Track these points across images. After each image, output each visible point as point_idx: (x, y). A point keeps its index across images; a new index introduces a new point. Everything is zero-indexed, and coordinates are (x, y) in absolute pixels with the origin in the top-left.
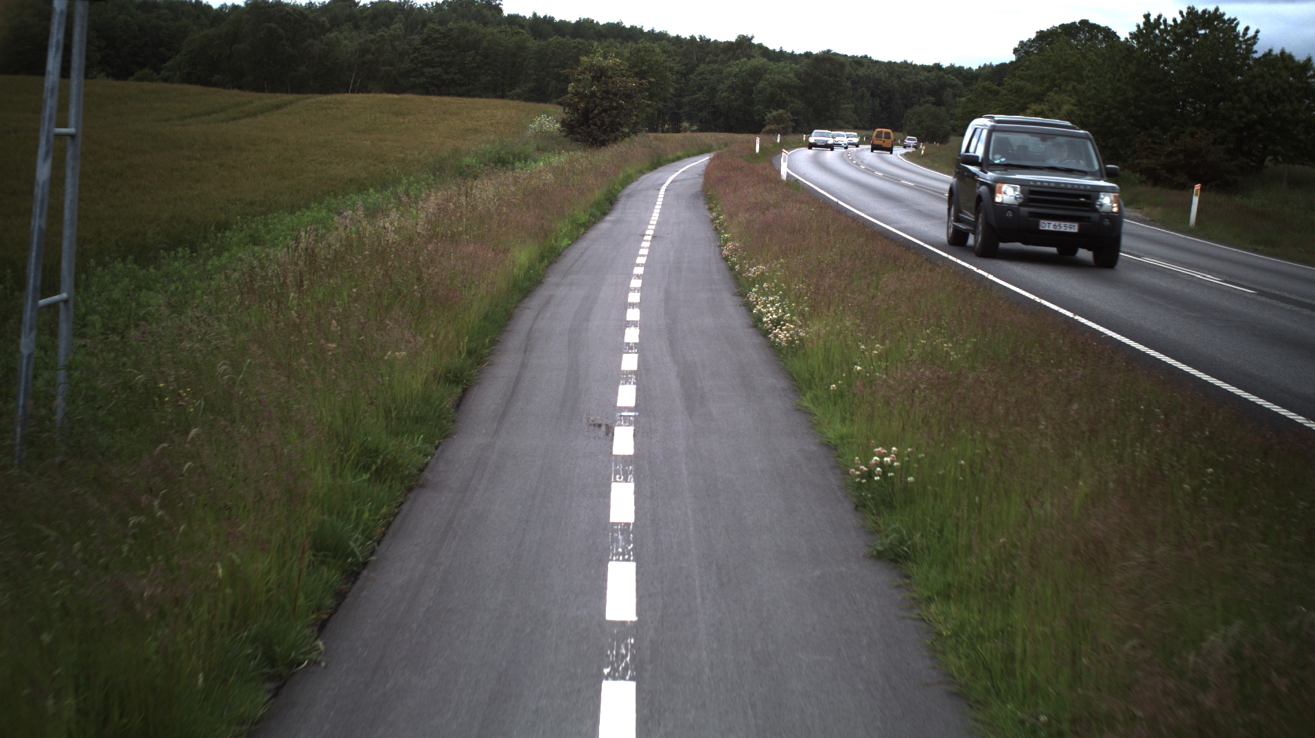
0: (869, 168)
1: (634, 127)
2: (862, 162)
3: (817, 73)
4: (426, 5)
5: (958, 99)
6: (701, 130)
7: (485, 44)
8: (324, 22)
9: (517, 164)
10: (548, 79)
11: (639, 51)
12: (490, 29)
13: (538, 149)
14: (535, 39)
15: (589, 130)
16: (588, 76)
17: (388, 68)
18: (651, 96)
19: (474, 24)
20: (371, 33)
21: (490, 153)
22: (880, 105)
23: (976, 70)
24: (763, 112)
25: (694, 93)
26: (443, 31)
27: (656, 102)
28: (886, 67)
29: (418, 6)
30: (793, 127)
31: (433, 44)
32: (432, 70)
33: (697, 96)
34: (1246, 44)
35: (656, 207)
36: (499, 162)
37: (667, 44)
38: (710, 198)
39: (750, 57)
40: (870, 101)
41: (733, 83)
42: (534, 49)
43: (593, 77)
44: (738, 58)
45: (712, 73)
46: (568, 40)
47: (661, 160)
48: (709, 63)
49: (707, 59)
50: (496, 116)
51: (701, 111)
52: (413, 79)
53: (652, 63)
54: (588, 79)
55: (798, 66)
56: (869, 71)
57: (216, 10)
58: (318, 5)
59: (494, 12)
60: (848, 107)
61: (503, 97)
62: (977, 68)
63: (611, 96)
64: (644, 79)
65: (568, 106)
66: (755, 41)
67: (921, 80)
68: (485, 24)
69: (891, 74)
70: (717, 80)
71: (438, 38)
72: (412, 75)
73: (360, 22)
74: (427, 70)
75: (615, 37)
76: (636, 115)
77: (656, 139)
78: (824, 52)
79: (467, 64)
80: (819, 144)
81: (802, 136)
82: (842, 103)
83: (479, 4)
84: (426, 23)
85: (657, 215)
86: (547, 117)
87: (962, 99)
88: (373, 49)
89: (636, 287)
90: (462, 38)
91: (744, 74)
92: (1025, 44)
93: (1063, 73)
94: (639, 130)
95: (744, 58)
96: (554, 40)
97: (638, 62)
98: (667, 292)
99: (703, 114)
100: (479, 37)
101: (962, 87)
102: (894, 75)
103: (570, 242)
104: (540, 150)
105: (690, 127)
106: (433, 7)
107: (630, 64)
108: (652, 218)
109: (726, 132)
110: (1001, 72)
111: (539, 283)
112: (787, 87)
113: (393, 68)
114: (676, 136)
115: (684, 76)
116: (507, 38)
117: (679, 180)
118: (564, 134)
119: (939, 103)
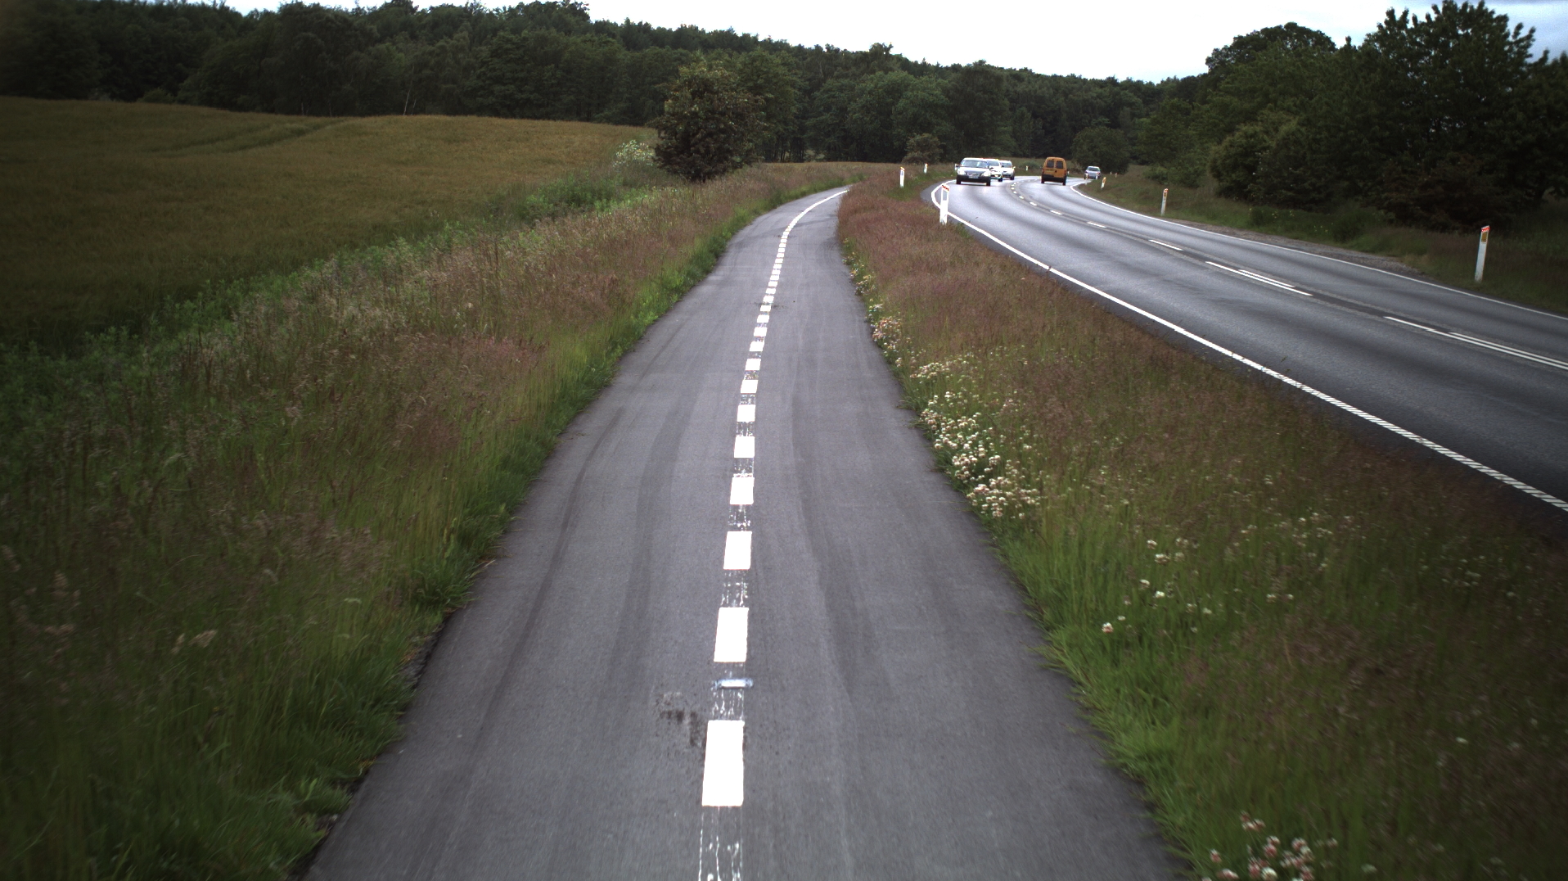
0: (1041, 205)
1: (747, 155)
2: (1031, 197)
3: (969, 89)
4: (497, 10)
5: (1137, 120)
6: (828, 159)
7: (567, 56)
8: (371, 30)
9: (598, 204)
10: (643, 98)
11: (754, 60)
12: (573, 38)
13: (625, 184)
14: (629, 50)
15: (690, 159)
16: (687, 93)
17: (450, 86)
18: (768, 118)
19: (553, 32)
20: (429, 44)
21: (563, 189)
22: (1043, 128)
23: (1158, 85)
24: (904, 137)
25: (820, 114)
26: (516, 41)
27: (775, 123)
28: (1050, 82)
29: (488, 12)
30: (941, 155)
31: (504, 56)
32: (503, 88)
33: (824, 117)
34: (1517, 46)
35: (777, 261)
36: (573, 201)
37: (787, 54)
38: (849, 248)
39: (887, 70)
40: (1031, 123)
41: (867, 101)
42: (625, 62)
43: (694, 94)
44: (873, 72)
45: (841, 89)
46: (666, 51)
47: (782, 197)
48: (838, 77)
49: (836, 73)
50: (573, 143)
51: (829, 136)
52: (480, 100)
53: (770, 75)
54: (686, 97)
55: (946, 81)
56: (1030, 87)
57: (246, 17)
58: (367, 11)
59: (579, 18)
60: (1005, 129)
61: (588, 119)
62: (1159, 82)
63: (717, 116)
64: (760, 94)
65: (664, 129)
66: (893, 52)
67: (1092, 97)
68: (568, 33)
69: (1056, 90)
70: (848, 98)
71: (510, 49)
72: (479, 94)
73: (418, 32)
74: (497, 88)
75: (724, 47)
76: (750, 141)
77: (776, 171)
78: (975, 64)
79: (546, 80)
80: (971, 176)
81: (950, 166)
82: (999, 126)
83: (561, 9)
84: (495, 32)
85: (779, 272)
86: (638, 143)
87: (1142, 120)
88: (433, 62)
89: (749, 394)
90: (539, 48)
91: (880, 90)
92: (1221, 53)
93: (1279, 86)
94: (752, 158)
95: (879, 73)
96: (651, 51)
97: (753, 75)
98: (796, 403)
99: (831, 140)
100: (559, 48)
101: (1142, 105)
102: (1060, 91)
103: (656, 317)
104: (627, 185)
105: (815, 156)
106: (505, 12)
107: (742, 77)
108: (772, 278)
109: (859, 160)
110: (1187, 87)
111: (606, 386)
112: (931, 106)
113: (455, 86)
114: (800, 167)
115: (807, 93)
116: (593, 48)
117: (805, 223)
118: (659, 164)
119: (1114, 124)
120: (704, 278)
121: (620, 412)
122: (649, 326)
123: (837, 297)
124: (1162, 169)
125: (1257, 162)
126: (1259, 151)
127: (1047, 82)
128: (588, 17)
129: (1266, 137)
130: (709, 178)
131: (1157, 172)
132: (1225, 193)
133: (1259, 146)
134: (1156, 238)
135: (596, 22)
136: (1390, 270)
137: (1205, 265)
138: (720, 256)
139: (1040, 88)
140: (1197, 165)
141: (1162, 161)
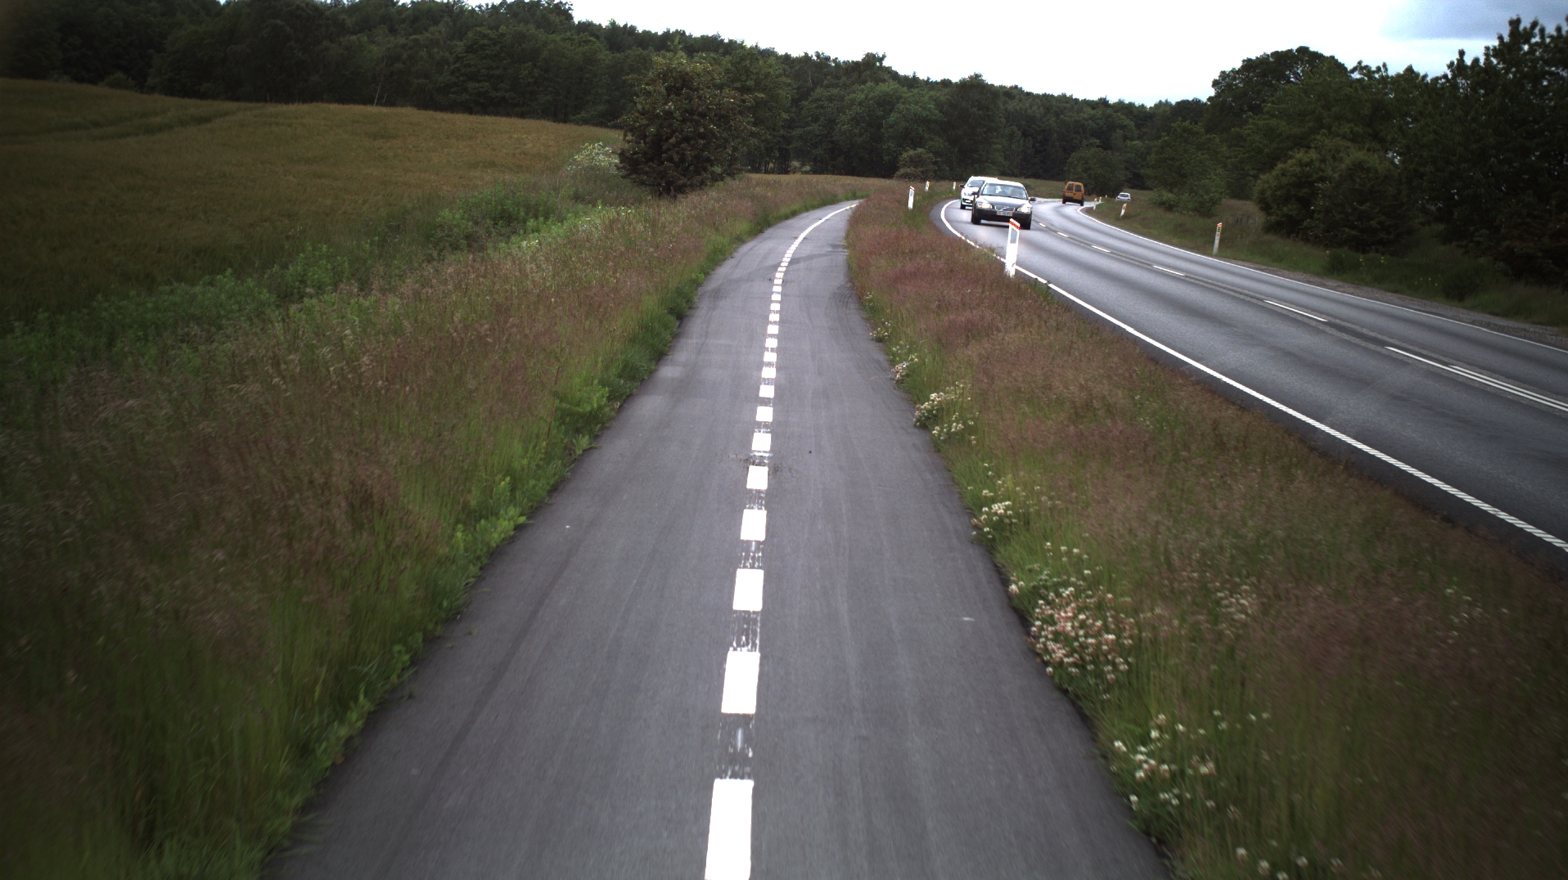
1: (730, 166)
3: (963, 104)
4: (480, 7)
5: (1129, 143)
6: (815, 172)
7: (545, 54)
8: (344, 20)
10: (623, 101)
12: (554, 38)
14: (611, 51)
15: (661, 168)
16: (662, 88)
17: (422, 81)
18: (755, 124)
19: (533, 29)
20: (405, 38)
22: (1034, 146)
23: (1151, 108)
24: (896, 152)
25: (808, 124)
26: (493, 36)
27: (763, 130)
28: (1041, 101)
29: (470, 8)
30: (935, 171)
31: (480, 52)
32: (477, 85)
33: (812, 128)
37: (775, 62)
39: (878, 81)
40: (1021, 142)
41: (857, 114)
42: (607, 62)
43: (668, 89)
44: (864, 83)
45: (830, 99)
48: (827, 86)
49: (826, 82)
51: (816, 147)
52: (453, 97)
53: (761, 77)
54: (660, 93)
55: (940, 96)
56: (1021, 105)
57: (223, 6)
58: (346, 3)
59: (563, 18)
61: (565, 121)
62: (1153, 105)
63: (696, 117)
64: (748, 94)
65: (631, 130)
66: (886, 63)
67: (1084, 119)
68: (549, 32)
69: (1048, 109)
70: (837, 108)
71: (486, 45)
72: (452, 90)
73: (396, 26)
74: (471, 85)
76: (734, 148)
77: (761, 183)
78: (971, 77)
79: (523, 78)
81: (947, 184)
82: (994, 143)
83: (545, 8)
84: (474, 26)
86: (602, 147)
87: (1134, 142)
88: (405, 56)
90: (516, 46)
91: (871, 102)
92: (1228, 75)
94: (737, 169)
95: (871, 84)
96: (634, 52)
97: (741, 76)
99: (819, 151)
100: (538, 45)
101: (1134, 129)
102: (1052, 111)
103: (523, 517)
104: (576, 199)
105: (801, 168)
106: (488, 9)
107: (729, 77)
109: (847, 174)
112: (925, 121)
113: (428, 81)
114: (784, 178)
115: (796, 102)
116: (573, 47)
117: (802, 258)
118: (624, 172)
119: (1106, 146)
120: (651, 373)
124: (1170, 195)
125: (1315, 195)
126: (1317, 182)
127: (1037, 100)
128: (572, 18)
129: (1324, 166)
131: (1164, 198)
132: (1274, 228)
133: (1316, 176)
135: (579, 22)
138: (686, 316)
139: (1031, 107)
140: (1213, 193)
141: (1170, 187)
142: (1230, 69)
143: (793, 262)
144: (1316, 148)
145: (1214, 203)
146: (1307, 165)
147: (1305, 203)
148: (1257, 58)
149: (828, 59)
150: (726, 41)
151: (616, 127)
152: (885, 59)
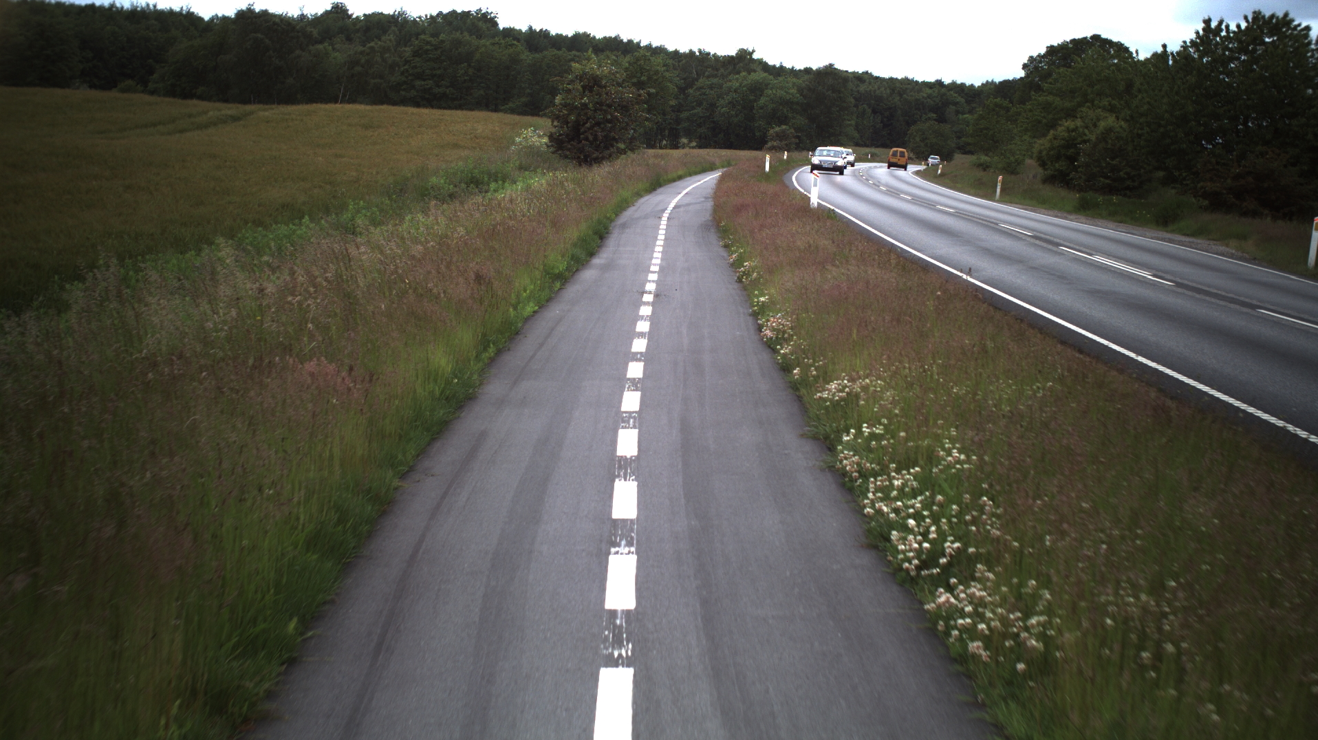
1: (631, 143)
2: (879, 182)
3: (820, 88)
4: (420, 17)
5: (961, 117)
6: (700, 147)
7: (477, 56)
8: (311, 32)
9: (493, 186)
10: (542, 93)
11: (638, 61)
12: (483, 41)
14: (531, 52)
15: (580, 145)
16: (579, 87)
17: (377, 81)
18: (649, 111)
19: (467, 36)
20: (361, 45)
22: (882, 122)
23: (979, 87)
24: (765, 129)
25: (693, 108)
26: (435, 43)
27: (655, 115)
28: (887, 83)
29: (412, 19)
30: (796, 144)
31: (424, 56)
32: (423, 83)
33: (696, 111)
37: (666, 57)
38: (725, 231)
39: (750, 71)
40: (872, 118)
41: (733, 98)
42: (528, 62)
43: (584, 87)
44: (738, 73)
45: (711, 87)
46: (563, 53)
48: (708, 77)
49: (707, 73)
50: (477, 130)
51: (701, 127)
52: (403, 93)
53: (652, 73)
54: (577, 89)
55: (800, 82)
56: (870, 87)
58: (310, 17)
59: (489, 25)
60: (850, 122)
61: (496, 110)
62: (980, 85)
63: (604, 108)
64: (643, 89)
65: (557, 118)
66: (755, 56)
67: (923, 97)
68: (480, 37)
69: (893, 90)
70: (717, 95)
71: (429, 50)
72: (402, 88)
73: (352, 35)
74: (418, 83)
75: (612, 51)
76: (634, 130)
77: (656, 156)
78: (826, 67)
79: (460, 77)
80: (826, 165)
81: (804, 153)
82: (845, 119)
83: (474, 17)
84: (417, 35)
85: (659, 255)
86: (535, 131)
87: (965, 116)
88: (363, 61)
89: (630, 413)
90: (453, 50)
91: (744, 89)
92: (1035, 60)
93: (1096, 87)
94: (635, 146)
95: (744, 74)
96: (551, 53)
97: (637, 73)
98: (685, 427)
99: (702, 130)
100: (471, 49)
101: (965, 104)
102: (896, 92)
103: (537, 308)
104: (522, 168)
105: (688, 144)
106: (427, 19)
107: (627, 75)
108: (654, 261)
109: (725, 148)
110: (1005, 88)
111: (470, 399)
112: (788, 103)
113: (382, 81)
114: (676, 153)
115: (682, 90)
116: (501, 50)
117: (683, 205)
118: (552, 149)
119: (941, 120)
120: (588, 262)
121: (483, 435)
122: (527, 319)
123: (720, 285)
124: (986, 158)
125: (1078, 154)
126: (1080, 144)
127: (884, 83)
128: (497, 25)
129: (1086, 131)
130: (595, 163)
131: (982, 161)
132: (1050, 180)
133: (1079, 139)
134: (1005, 222)
135: (504, 28)
136: (1222, 255)
137: (1059, 251)
138: (605, 237)
139: (879, 89)
140: (1018, 155)
141: (986, 151)
142: (1037, 54)
143: (675, 207)
144: (1081, 118)
145: (1018, 164)
146: (1073, 130)
147: (1072, 159)
148: (1058, 44)
149: (709, 54)
150: (625, 40)
151: (545, 115)
152: (754, 53)
